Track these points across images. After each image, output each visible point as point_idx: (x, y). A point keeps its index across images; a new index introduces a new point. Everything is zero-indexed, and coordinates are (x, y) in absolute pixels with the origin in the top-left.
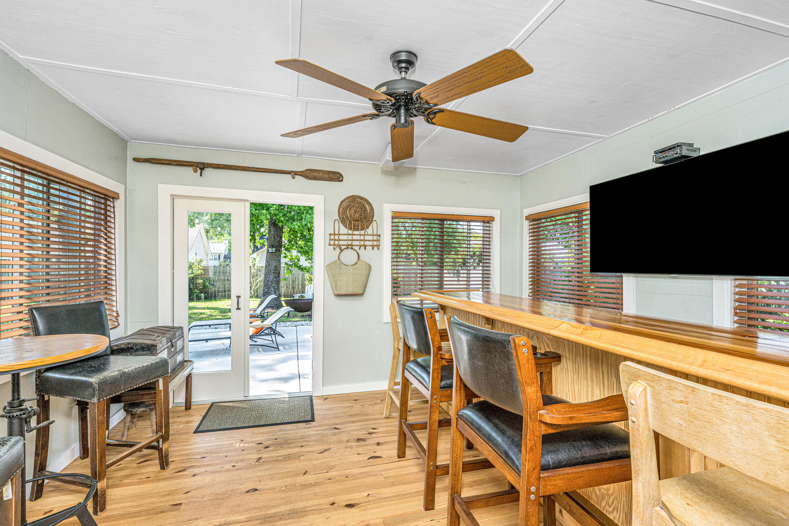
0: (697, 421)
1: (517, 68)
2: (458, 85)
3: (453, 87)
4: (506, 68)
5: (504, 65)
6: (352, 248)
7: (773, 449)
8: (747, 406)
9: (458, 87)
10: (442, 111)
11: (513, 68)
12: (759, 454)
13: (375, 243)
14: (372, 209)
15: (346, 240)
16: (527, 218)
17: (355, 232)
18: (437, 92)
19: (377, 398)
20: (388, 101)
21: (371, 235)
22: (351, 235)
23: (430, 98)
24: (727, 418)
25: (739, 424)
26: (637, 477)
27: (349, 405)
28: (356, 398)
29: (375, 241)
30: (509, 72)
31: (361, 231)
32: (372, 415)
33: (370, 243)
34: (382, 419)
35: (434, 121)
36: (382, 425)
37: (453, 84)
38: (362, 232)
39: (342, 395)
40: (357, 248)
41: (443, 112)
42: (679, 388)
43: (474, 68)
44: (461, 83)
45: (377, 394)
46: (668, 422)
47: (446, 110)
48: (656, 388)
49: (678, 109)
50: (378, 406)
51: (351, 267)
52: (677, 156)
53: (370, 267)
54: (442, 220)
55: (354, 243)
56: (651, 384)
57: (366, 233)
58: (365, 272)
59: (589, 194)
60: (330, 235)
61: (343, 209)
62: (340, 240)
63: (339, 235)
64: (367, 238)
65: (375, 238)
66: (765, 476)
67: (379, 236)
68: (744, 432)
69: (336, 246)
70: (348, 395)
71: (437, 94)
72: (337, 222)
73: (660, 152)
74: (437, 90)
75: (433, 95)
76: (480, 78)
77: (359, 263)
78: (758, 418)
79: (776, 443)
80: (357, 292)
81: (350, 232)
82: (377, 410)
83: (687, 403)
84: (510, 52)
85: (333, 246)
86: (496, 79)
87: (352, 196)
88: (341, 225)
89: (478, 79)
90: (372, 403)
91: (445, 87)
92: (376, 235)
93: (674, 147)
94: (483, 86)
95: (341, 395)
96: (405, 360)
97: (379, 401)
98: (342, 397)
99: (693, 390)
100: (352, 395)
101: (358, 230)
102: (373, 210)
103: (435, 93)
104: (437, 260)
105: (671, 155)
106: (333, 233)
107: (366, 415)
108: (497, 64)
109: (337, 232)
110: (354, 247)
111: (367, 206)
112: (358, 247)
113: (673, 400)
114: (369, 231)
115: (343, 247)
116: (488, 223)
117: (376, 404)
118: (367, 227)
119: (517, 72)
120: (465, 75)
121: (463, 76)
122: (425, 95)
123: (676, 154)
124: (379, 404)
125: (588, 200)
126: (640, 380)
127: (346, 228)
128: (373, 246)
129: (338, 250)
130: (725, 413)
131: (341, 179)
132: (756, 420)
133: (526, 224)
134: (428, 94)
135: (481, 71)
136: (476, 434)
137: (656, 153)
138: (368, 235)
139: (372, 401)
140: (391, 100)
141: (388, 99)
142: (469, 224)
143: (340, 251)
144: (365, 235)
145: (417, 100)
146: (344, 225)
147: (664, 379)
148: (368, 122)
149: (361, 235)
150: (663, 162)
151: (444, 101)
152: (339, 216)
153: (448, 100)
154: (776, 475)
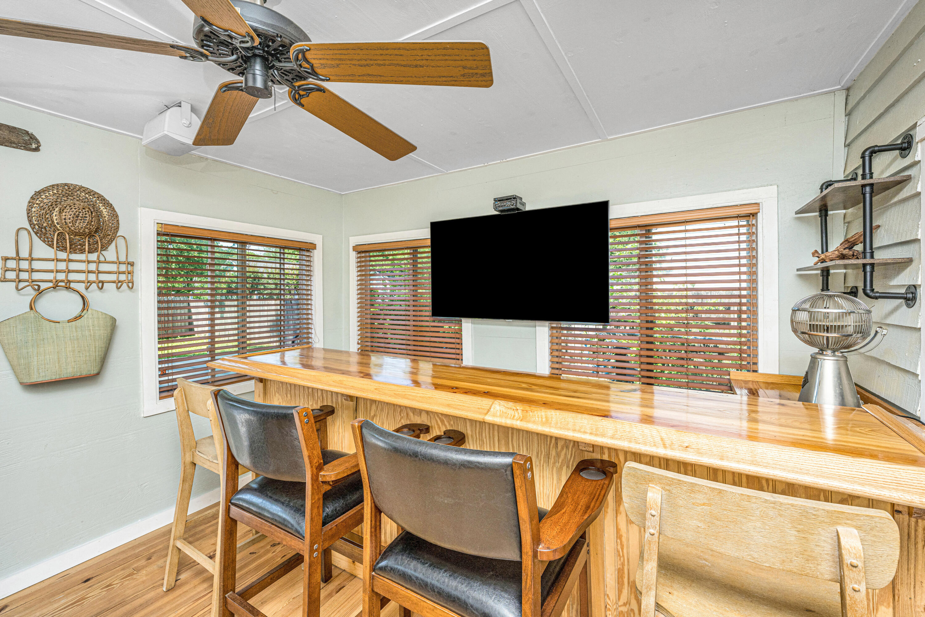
0: (719, 522)
1: (477, 74)
2: (381, 62)
3: (372, 62)
4: (464, 68)
5: (463, 63)
6: (68, 288)
7: (793, 539)
8: (774, 503)
9: (379, 65)
10: (321, 90)
11: (471, 71)
12: (778, 545)
13: (123, 277)
14: (114, 215)
15: (52, 271)
16: (355, 248)
17: (73, 256)
18: (340, 60)
19: (137, 556)
20: (247, 39)
21: (113, 262)
22: (65, 260)
23: (322, 64)
24: (753, 516)
25: (764, 521)
26: (649, 592)
27: (72, 598)
28: (86, 575)
29: (123, 273)
30: (463, 75)
31: (90, 255)
32: (136, 598)
33: (113, 277)
34: (162, 597)
35: (303, 101)
36: (165, 610)
37: (375, 58)
38: (93, 257)
39: (47, 583)
40: (81, 287)
41: (324, 92)
42: (704, 491)
43: (422, 49)
44: (387, 62)
45: (133, 548)
46: (683, 526)
47: (329, 91)
48: (674, 491)
49: (508, 161)
50: (144, 572)
51: (68, 324)
52: (513, 207)
53: (114, 320)
54: (244, 243)
55: (72, 276)
56: (668, 488)
57: (102, 259)
58: (102, 333)
59: (430, 229)
60: (6, 259)
61: (42, 208)
62: (33, 271)
63: (31, 259)
64: (103, 267)
65: (123, 268)
66: (781, 564)
67: (132, 264)
68: (767, 527)
69: (22, 285)
70: (64, 576)
71: (337, 62)
72: (24, 235)
73: (499, 201)
74: (343, 57)
75: (329, 62)
76: (421, 66)
77: (87, 315)
78: (783, 513)
79: (796, 533)
80: (84, 373)
81: (63, 255)
82: (143, 582)
83: (709, 505)
84: (483, 49)
85: (14, 284)
86: (440, 77)
87: (66, 185)
88: (35, 238)
89: (416, 66)
90: (127, 572)
91: (359, 57)
92: (124, 263)
93: (511, 199)
94: (418, 79)
95: (43, 585)
96: (230, 490)
97: (143, 562)
98: (49, 586)
99: (720, 491)
100: (73, 572)
101: (82, 251)
102: (117, 216)
103: (336, 59)
104: (181, 285)
105: (508, 205)
106: (14, 255)
107: (122, 603)
108: (457, 58)
109: (24, 253)
110: (72, 285)
111: (102, 208)
112: (83, 285)
113: (693, 504)
114: (110, 254)
115: (43, 286)
116: (308, 251)
117: (138, 570)
118: (104, 247)
119: (472, 79)
120: (402, 52)
121: (396, 52)
122: (313, 56)
123: (513, 205)
124: (143, 567)
125: (429, 236)
126: (653, 484)
127: (51, 246)
128: (119, 284)
129: (30, 292)
130: (752, 511)
131: (34, 146)
132: (781, 515)
133: (353, 255)
134: (323, 57)
135: (428, 58)
136: (419, 596)
137: (495, 200)
138: (106, 262)
139: (128, 567)
140: (252, 38)
141: (249, 35)
142: (282, 251)
143: (34, 293)
144: (100, 262)
145: (297, 59)
146: (44, 241)
147: (686, 482)
148: (174, 60)
149: (89, 262)
150: (501, 211)
151: (342, 78)
152: (30, 221)
153: (351, 78)
154: (791, 561)
